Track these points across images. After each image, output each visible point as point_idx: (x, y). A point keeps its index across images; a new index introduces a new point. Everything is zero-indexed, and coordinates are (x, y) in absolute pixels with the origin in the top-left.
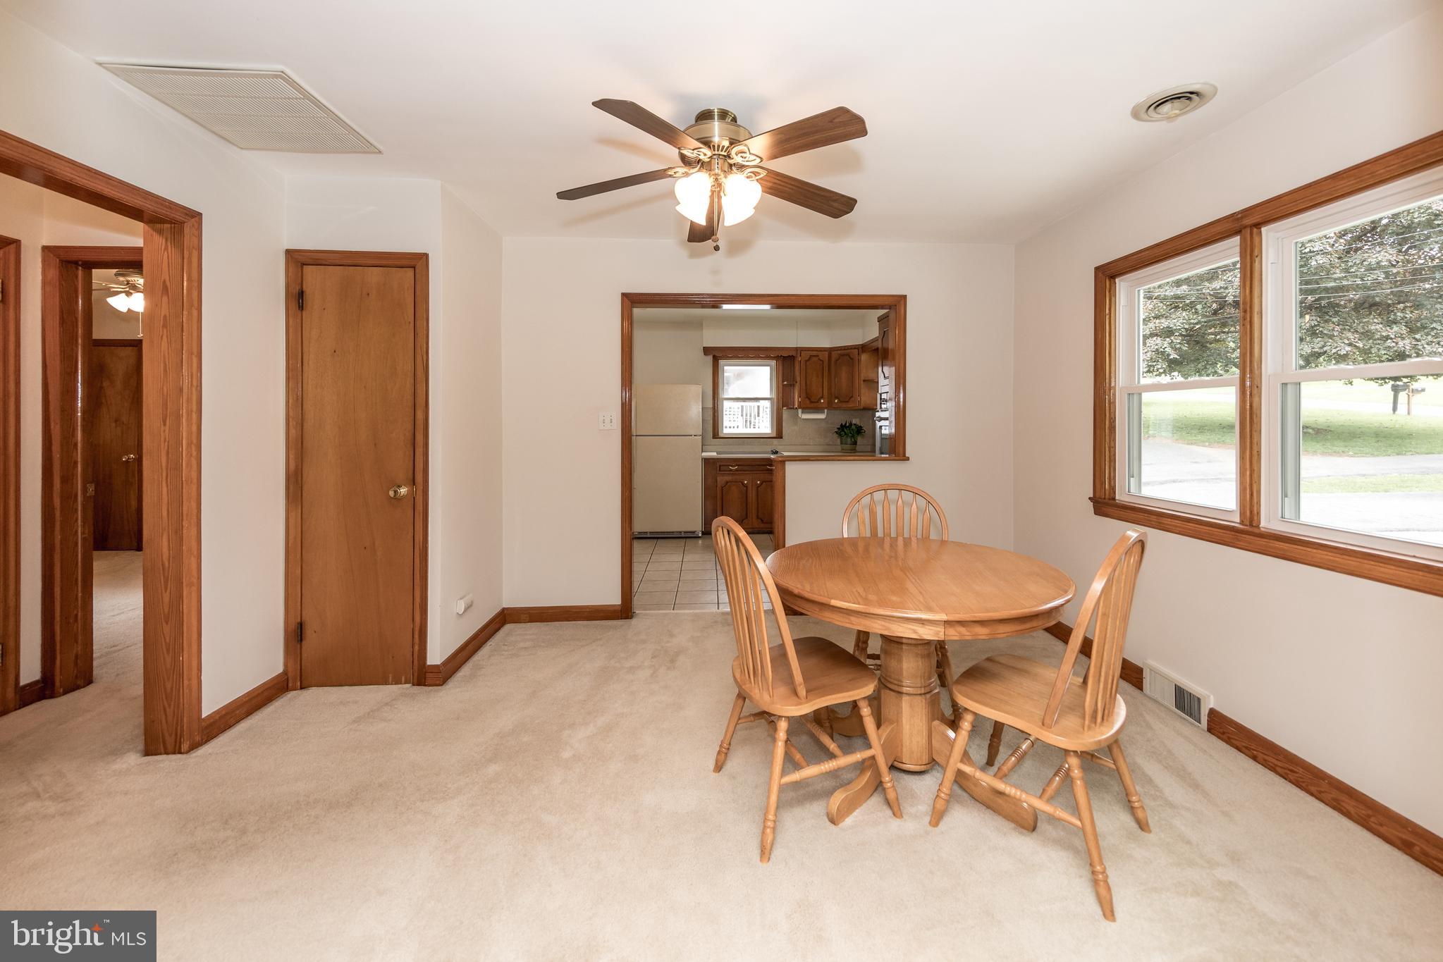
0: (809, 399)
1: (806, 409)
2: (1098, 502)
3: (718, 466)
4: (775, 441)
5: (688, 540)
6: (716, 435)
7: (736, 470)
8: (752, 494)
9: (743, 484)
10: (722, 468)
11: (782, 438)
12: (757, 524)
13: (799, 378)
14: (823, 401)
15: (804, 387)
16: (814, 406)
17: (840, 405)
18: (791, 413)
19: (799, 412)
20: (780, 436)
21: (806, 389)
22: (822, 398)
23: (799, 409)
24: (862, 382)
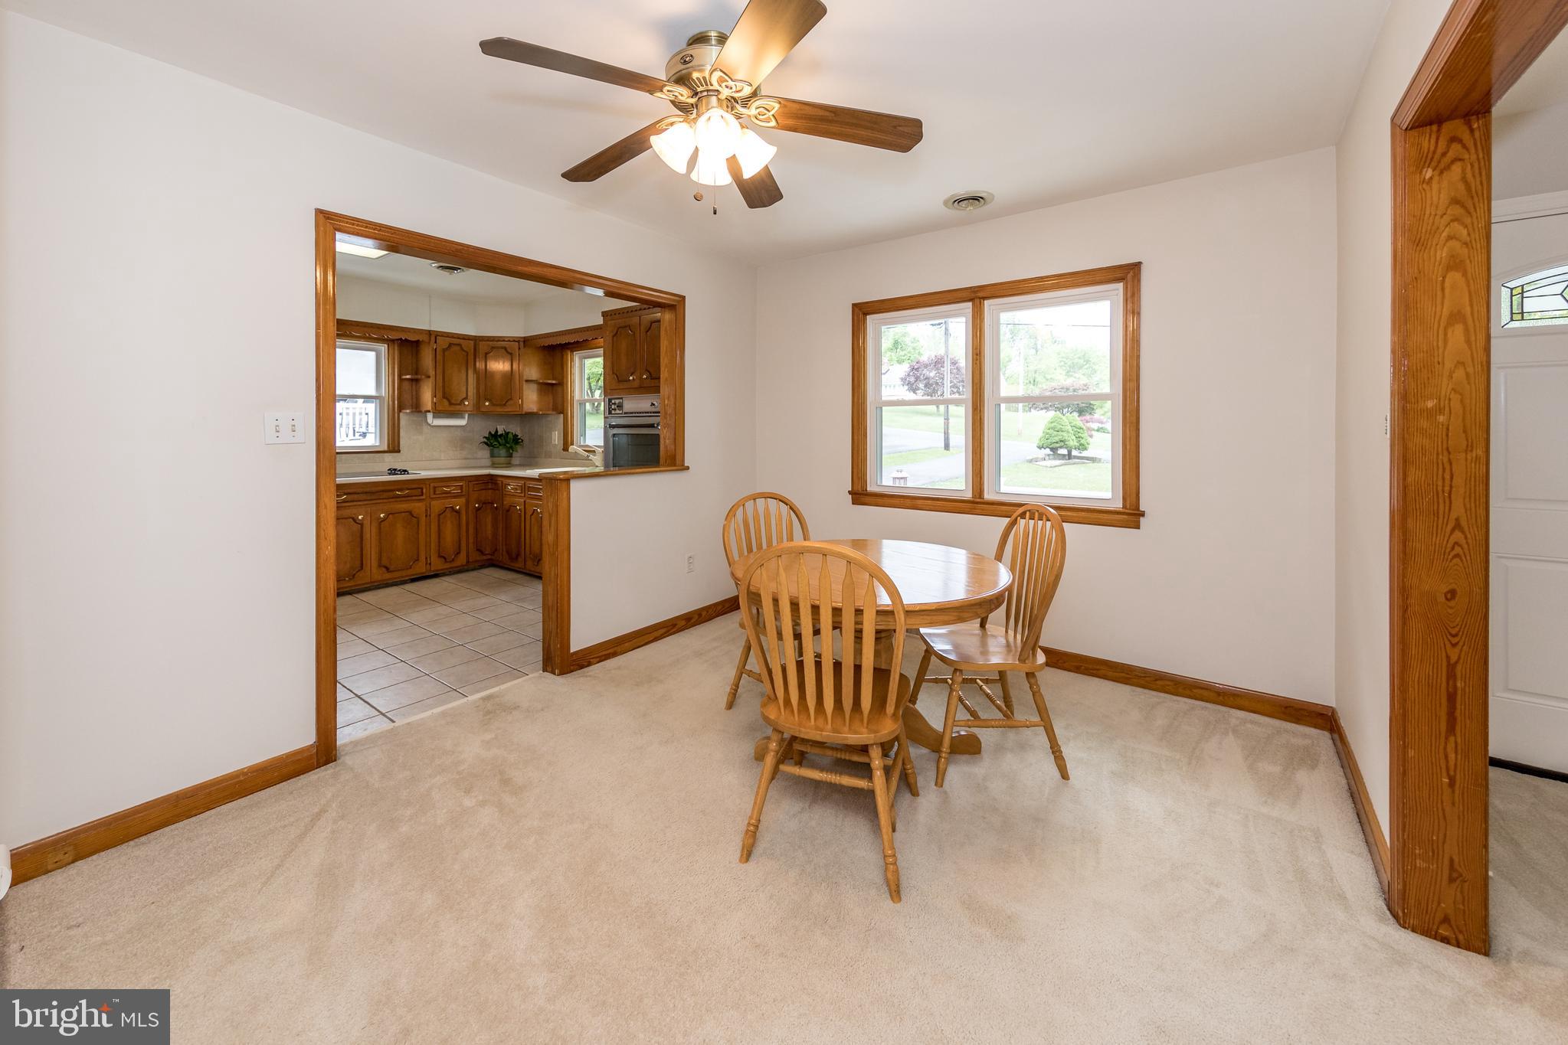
0: (448, 400)
1: (438, 413)
2: (855, 494)
4: (388, 457)
7: (344, 501)
8: (370, 534)
11: (399, 451)
12: (378, 575)
13: (432, 373)
14: (467, 403)
15: (441, 385)
16: (452, 408)
17: (492, 409)
18: (415, 418)
19: (430, 416)
20: (396, 449)
21: (444, 387)
22: (466, 398)
23: (429, 411)
24: (524, 383)
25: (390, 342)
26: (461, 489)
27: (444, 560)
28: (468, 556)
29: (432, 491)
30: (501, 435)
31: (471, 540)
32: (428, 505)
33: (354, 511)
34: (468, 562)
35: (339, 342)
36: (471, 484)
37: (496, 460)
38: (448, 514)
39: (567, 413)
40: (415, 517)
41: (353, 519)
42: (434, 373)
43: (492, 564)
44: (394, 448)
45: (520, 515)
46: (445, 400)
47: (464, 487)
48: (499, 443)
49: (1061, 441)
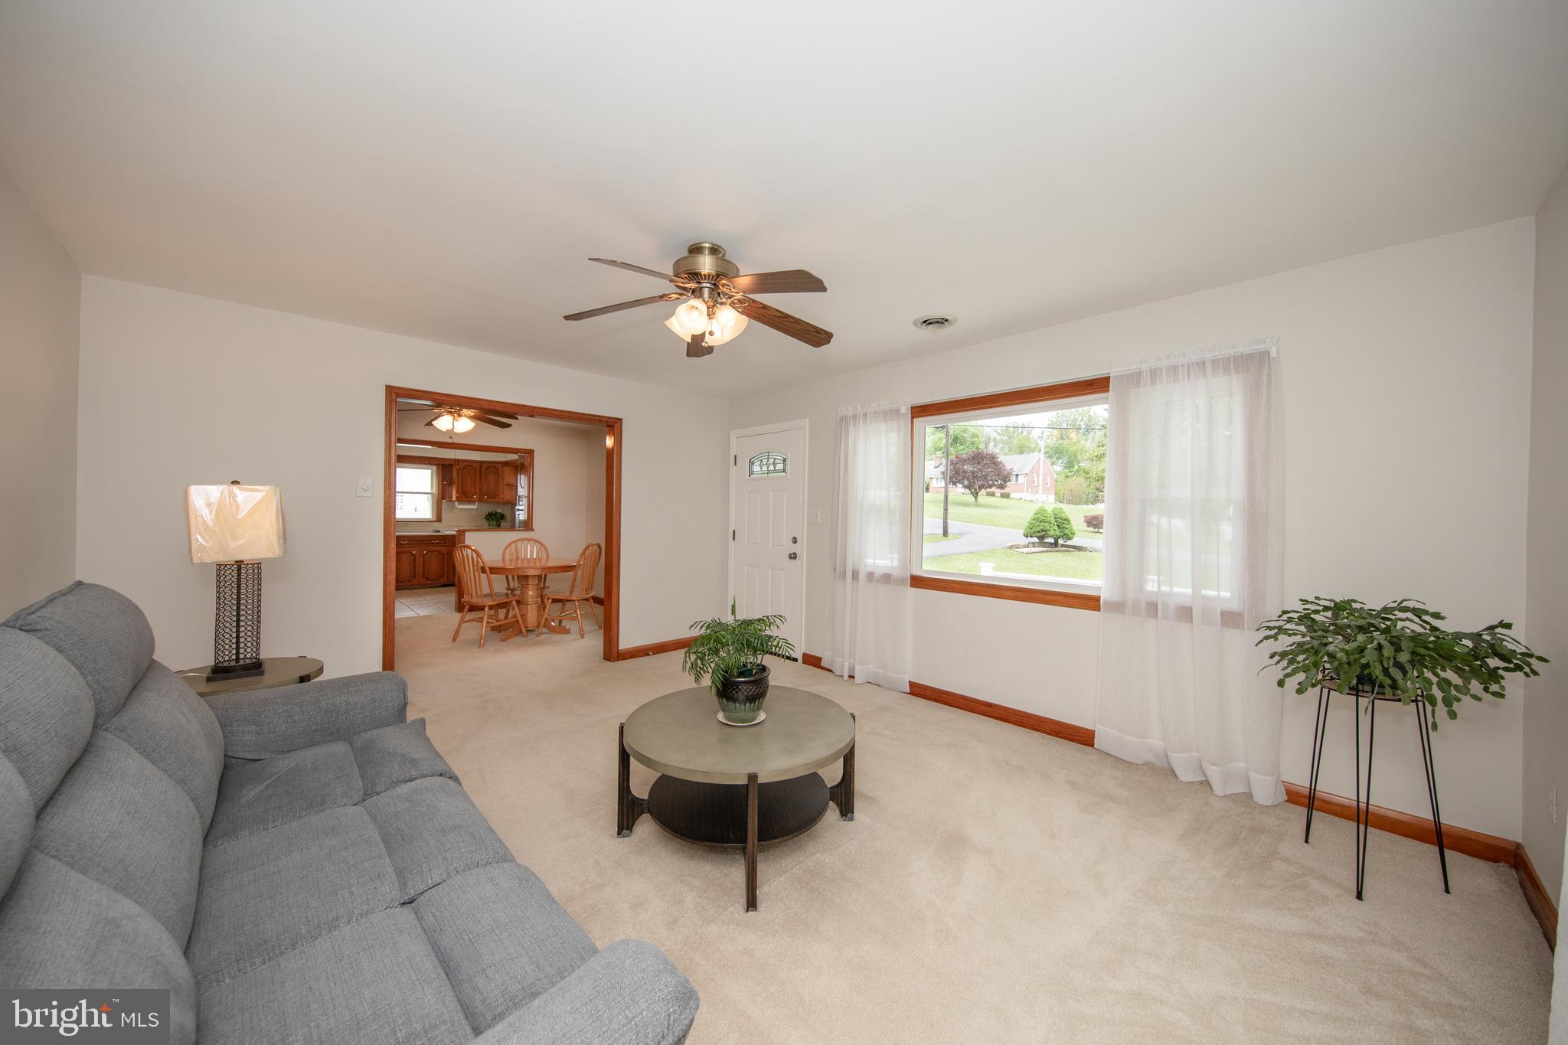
1: (460, 501)
4: (436, 523)
7: (407, 544)
8: (419, 562)
9: (412, 554)
11: (441, 521)
13: (457, 480)
14: (476, 496)
15: (461, 486)
16: (467, 499)
17: (489, 500)
18: (449, 504)
19: (456, 503)
20: (439, 519)
21: (463, 488)
23: (455, 500)
25: (437, 465)
33: (411, 549)
35: (398, 465)
41: (411, 552)
46: (463, 495)
49: (1043, 531)
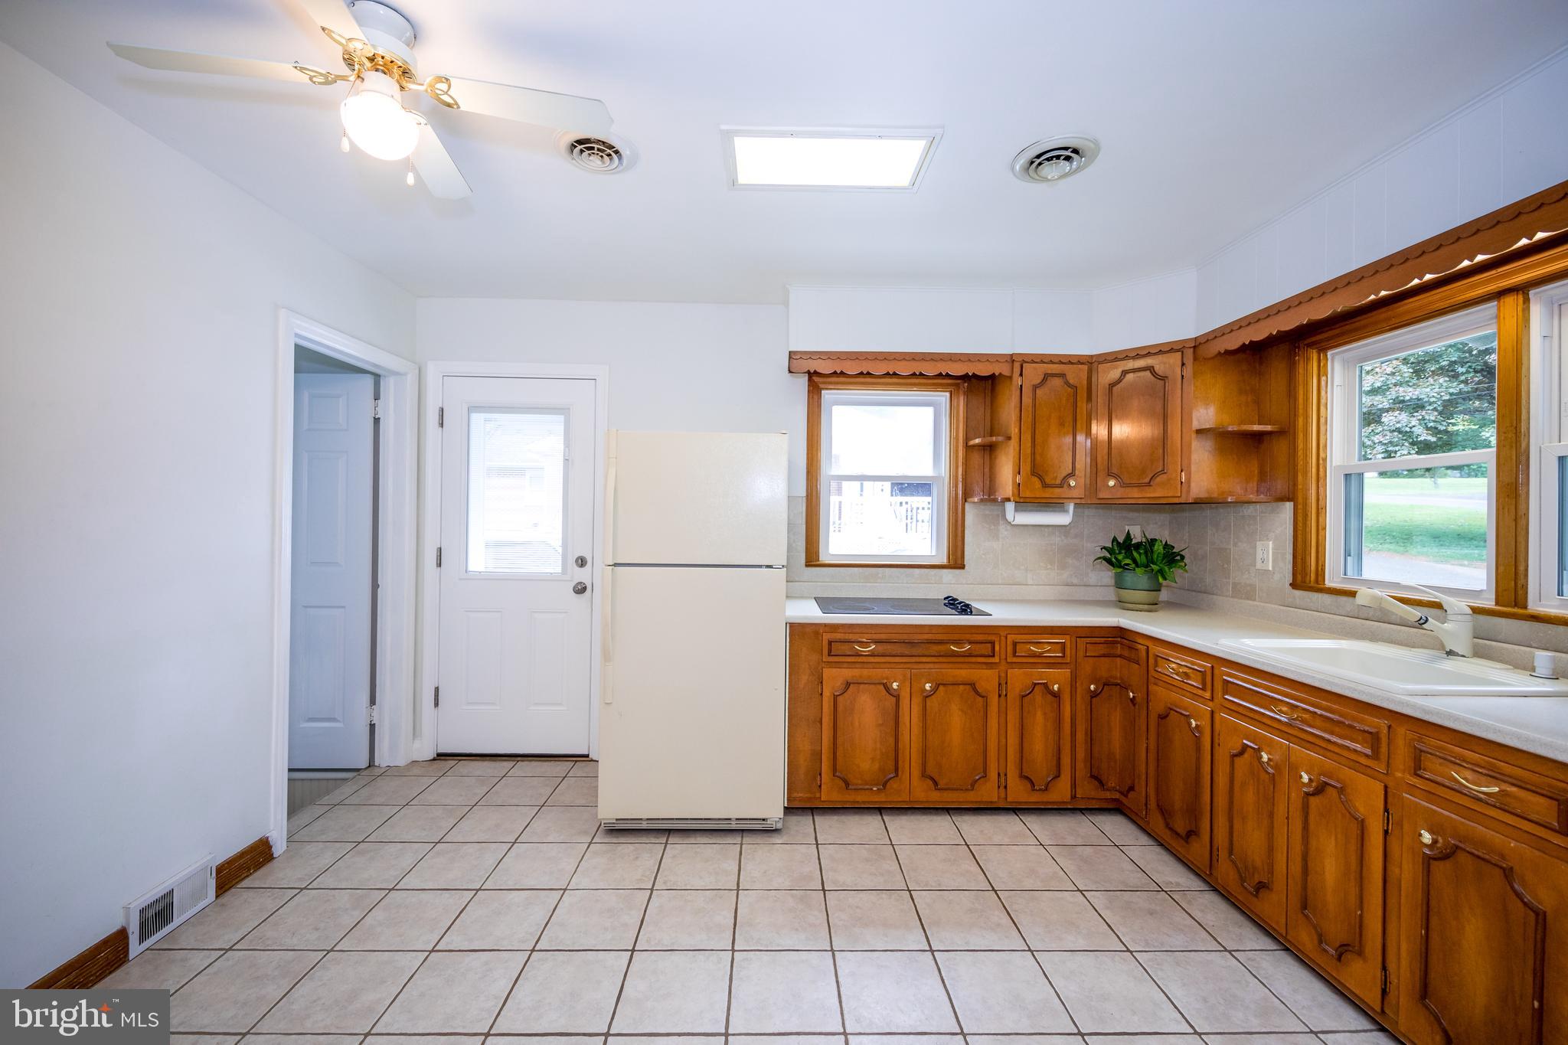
0: (1040, 478)
1: (1024, 503)
3: (825, 643)
4: (947, 574)
5: (747, 839)
6: (812, 560)
7: (872, 654)
8: (911, 716)
10: (837, 648)
11: (962, 567)
12: (922, 792)
13: (1014, 431)
14: (1072, 483)
15: (1029, 451)
16: (1049, 493)
17: (1122, 493)
18: (988, 509)
19: (1010, 507)
20: (959, 562)
21: (1033, 453)
22: (1071, 475)
23: (1008, 500)
24: (1194, 435)
25: (953, 385)
26: (1063, 651)
27: (1029, 785)
28: (1074, 785)
29: (1010, 649)
30: (1138, 546)
31: (1081, 754)
32: (1003, 675)
34: (1074, 797)
36: (1081, 642)
37: (1128, 595)
38: (1038, 695)
39: (1306, 499)
40: (983, 697)
41: (885, 685)
42: (1017, 430)
43: (1116, 808)
44: (956, 561)
45: (1198, 741)
46: (1035, 480)
47: (1068, 645)
48: (1134, 561)
